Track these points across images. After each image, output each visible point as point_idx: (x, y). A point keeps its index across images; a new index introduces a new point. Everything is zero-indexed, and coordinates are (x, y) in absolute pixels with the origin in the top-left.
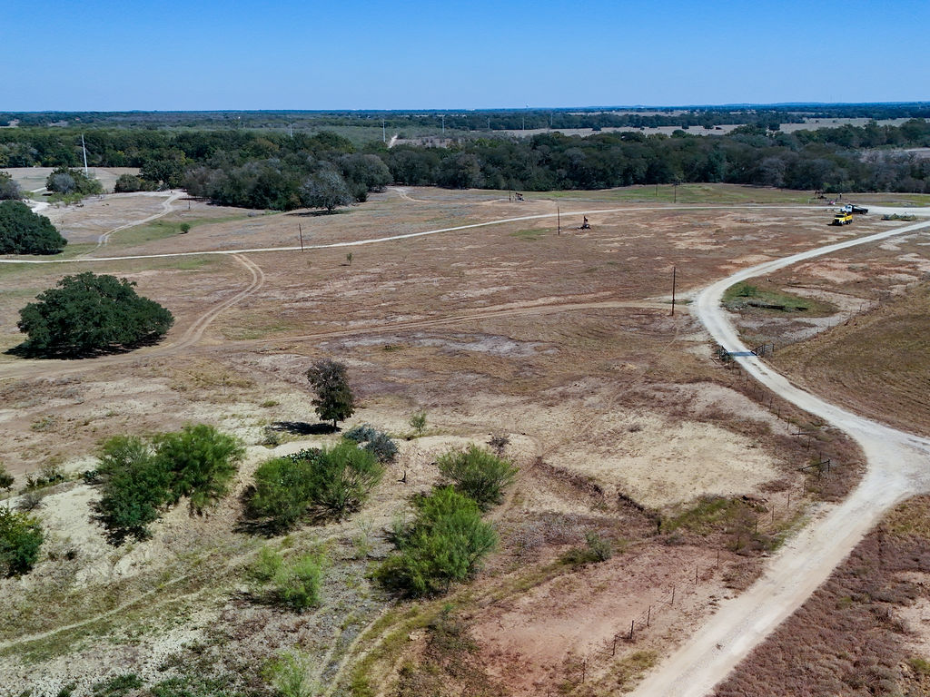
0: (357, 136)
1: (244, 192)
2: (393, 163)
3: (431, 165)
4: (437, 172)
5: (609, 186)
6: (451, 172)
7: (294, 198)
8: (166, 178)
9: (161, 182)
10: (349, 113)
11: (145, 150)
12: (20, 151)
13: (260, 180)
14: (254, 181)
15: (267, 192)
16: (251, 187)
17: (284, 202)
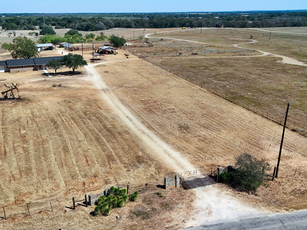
0: (108, 19)
1: (84, 28)
2: (115, 23)
3: (123, 23)
4: (125, 25)
5: (162, 28)
6: (128, 24)
7: (94, 29)
8: (65, 26)
9: (64, 27)
10: (107, 13)
11: (55, 21)
12: (24, 22)
13: (87, 25)
14: (86, 25)
15: (88, 27)
16: (85, 27)
17: (92, 30)
